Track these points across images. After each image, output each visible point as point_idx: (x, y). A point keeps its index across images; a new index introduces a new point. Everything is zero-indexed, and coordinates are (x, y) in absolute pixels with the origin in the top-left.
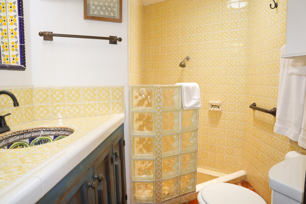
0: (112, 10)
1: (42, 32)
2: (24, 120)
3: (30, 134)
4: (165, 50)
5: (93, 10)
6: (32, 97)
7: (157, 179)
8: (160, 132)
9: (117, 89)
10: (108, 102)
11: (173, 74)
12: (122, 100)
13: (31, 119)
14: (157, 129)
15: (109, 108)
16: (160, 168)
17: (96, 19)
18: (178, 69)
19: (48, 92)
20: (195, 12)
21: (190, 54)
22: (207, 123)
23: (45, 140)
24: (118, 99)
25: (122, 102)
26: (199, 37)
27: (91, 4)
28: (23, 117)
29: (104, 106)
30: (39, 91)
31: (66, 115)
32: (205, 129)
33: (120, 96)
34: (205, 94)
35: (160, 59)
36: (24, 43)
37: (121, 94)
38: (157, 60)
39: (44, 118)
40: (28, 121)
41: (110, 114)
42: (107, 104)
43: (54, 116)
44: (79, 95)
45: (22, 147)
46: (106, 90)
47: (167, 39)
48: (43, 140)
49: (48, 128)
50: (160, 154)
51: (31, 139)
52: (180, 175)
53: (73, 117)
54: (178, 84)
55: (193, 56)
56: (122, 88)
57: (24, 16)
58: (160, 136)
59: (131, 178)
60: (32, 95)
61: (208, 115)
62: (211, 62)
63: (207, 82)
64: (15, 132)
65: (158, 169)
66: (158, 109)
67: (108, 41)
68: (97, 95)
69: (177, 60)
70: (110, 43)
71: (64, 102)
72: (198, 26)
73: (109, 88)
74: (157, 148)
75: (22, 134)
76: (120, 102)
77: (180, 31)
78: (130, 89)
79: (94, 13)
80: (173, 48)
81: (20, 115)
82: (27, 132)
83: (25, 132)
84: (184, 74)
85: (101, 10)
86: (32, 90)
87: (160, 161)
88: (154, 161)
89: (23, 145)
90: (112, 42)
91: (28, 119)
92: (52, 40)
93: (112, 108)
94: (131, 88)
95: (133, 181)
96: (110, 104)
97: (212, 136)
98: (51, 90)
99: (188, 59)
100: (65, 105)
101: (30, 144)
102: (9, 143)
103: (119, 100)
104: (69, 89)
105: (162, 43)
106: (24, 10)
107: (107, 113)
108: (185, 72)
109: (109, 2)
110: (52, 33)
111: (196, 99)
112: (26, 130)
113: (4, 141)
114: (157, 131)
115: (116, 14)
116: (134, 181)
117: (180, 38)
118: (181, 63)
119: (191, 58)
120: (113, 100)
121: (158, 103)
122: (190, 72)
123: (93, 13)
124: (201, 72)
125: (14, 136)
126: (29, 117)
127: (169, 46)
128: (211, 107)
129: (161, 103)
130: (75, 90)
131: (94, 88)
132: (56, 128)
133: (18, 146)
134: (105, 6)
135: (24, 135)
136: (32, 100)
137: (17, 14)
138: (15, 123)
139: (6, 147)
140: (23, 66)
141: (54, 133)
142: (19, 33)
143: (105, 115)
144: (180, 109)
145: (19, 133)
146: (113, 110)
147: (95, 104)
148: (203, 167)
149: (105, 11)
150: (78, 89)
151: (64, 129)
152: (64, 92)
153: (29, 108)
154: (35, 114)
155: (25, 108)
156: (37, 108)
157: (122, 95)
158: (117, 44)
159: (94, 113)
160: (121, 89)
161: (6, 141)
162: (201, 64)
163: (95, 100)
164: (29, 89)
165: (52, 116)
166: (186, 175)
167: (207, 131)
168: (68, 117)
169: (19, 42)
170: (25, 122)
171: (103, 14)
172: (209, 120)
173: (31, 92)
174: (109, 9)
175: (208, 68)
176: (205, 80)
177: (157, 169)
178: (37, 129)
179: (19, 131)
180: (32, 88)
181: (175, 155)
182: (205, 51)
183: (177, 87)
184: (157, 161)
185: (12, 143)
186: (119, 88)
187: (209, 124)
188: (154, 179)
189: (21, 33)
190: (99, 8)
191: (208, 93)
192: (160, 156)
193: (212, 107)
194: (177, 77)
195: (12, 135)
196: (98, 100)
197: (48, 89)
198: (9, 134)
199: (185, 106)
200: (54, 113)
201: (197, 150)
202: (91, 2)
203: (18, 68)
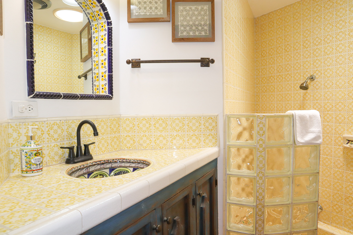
0: (203, 29)
1: (129, 60)
2: (110, 150)
3: (111, 164)
4: (281, 69)
5: (181, 31)
6: (119, 126)
7: (257, 232)
8: (263, 173)
9: (210, 118)
10: (199, 134)
11: (292, 98)
12: (216, 131)
13: (117, 149)
14: (259, 169)
15: (200, 140)
16: (262, 219)
17: (185, 41)
18: (298, 92)
19: (134, 121)
20: (322, 17)
21: (315, 73)
22: (341, 164)
23: (125, 172)
24: (210, 130)
25: (215, 133)
26: (328, 48)
27: (180, 25)
28: (108, 146)
29: (194, 138)
30: (126, 120)
31: (152, 147)
32: (338, 173)
33: (214, 127)
34: (338, 125)
35: (275, 80)
36: (112, 72)
37: (214, 124)
38: (272, 81)
39: (130, 149)
40: (114, 150)
41: (201, 147)
42: (198, 136)
43: (140, 146)
44: (167, 125)
45: (102, 176)
46: (197, 120)
47: (284, 55)
48: (123, 172)
49: (129, 160)
50: (263, 201)
51: (112, 170)
52: (291, 232)
53: (160, 148)
54: (289, 112)
55: (319, 74)
56: (216, 117)
57: (113, 46)
58: (263, 177)
59: (224, 225)
60: (119, 124)
61: (342, 153)
62: (346, 81)
63: (340, 109)
64: (96, 161)
65: (260, 219)
66: (260, 143)
67: (199, 64)
68: (186, 125)
69: (297, 80)
70: (201, 66)
71: (151, 132)
72: (326, 35)
73: (201, 118)
74: (258, 192)
75: (103, 164)
76: (213, 134)
77: (301, 44)
78: (225, 119)
79: (183, 35)
80: (292, 66)
81: (106, 145)
82: (108, 162)
83: (106, 162)
84: (307, 98)
85: (190, 30)
86: (119, 119)
87: (262, 209)
88: (254, 209)
89: (103, 175)
90: (204, 65)
91: (114, 148)
92: (140, 67)
93: (204, 140)
94: (226, 117)
95: (227, 230)
96: (201, 136)
97: (349, 184)
98: (138, 119)
99: (312, 78)
100: (151, 135)
101: (110, 174)
102: (89, 172)
103: (213, 131)
104: (156, 118)
105: (278, 60)
106: (113, 41)
107: (198, 146)
108: (309, 96)
109: (199, 21)
110: (140, 59)
111: (315, 132)
112: (107, 160)
113: (84, 169)
114: (258, 171)
115: (208, 32)
116: (229, 229)
117: (301, 52)
118: (303, 84)
119: (317, 76)
120: (205, 131)
121: (260, 136)
122: (315, 96)
123: (181, 35)
124: (331, 95)
125: (95, 165)
126: (116, 146)
127: (287, 64)
128: (346, 142)
129: (264, 136)
130: (162, 119)
131: (183, 118)
132: (136, 160)
133: (99, 175)
134: (195, 25)
135: (105, 165)
136: (119, 129)
137: (107, 45)
138: (100, 152)
139: (86, 176)
140: (110, 95)
141: (133, 165)
142: (108, 63)
143: (195, 148)
144: (292, 145)
145: (99, 163)
146: (205, 143)
147: (184, 135)
148: (335, 225)
149: (195, 31)
150: (166, 118)
151: (144, 162)
152: (151, 121)
153: (115, 137)
154: (122, 144)
155: (111, 137)
156: (123, 138)
157: (215, 126)
158: (209, 66)
159: (183, 146)
160: (214, 119)
161: (87, 169)
162: (331, 84)
163: (184, 131)
164: (116, 118)
165: (137, 147)
166: (300, 233)
167: (341, 176)
168: (154, 149)
169: (107, 71)
170: (110, 151)
171: (193, 35)
172: (344, 160)
173: (118, 122)
174: (200, 28)
175: (342, 90)
176: (338, 106)
177: (258, 219)
178: (118, 160)
179: (100, 161)
180: (120, 117)
181: (284, 204)
182: (336, 67)
183: (287, 116)
184: (257, 209)
185: (92, 172)
186: (213, 117)
187: (344, 166)
188: (253, 231)
189: (110, 63)
190: (188, 28)
191: (342, 123)
192: (262, 203)
193: (349, 142)
194: (298, 102)
195: (93, 164)
196: (187, 131)
197: (135, 118)
198: (90, 163)
199: (298, 141)
200: (140, 144)
201: (317, 201)
202: (179, 23)
203: (105, 97)
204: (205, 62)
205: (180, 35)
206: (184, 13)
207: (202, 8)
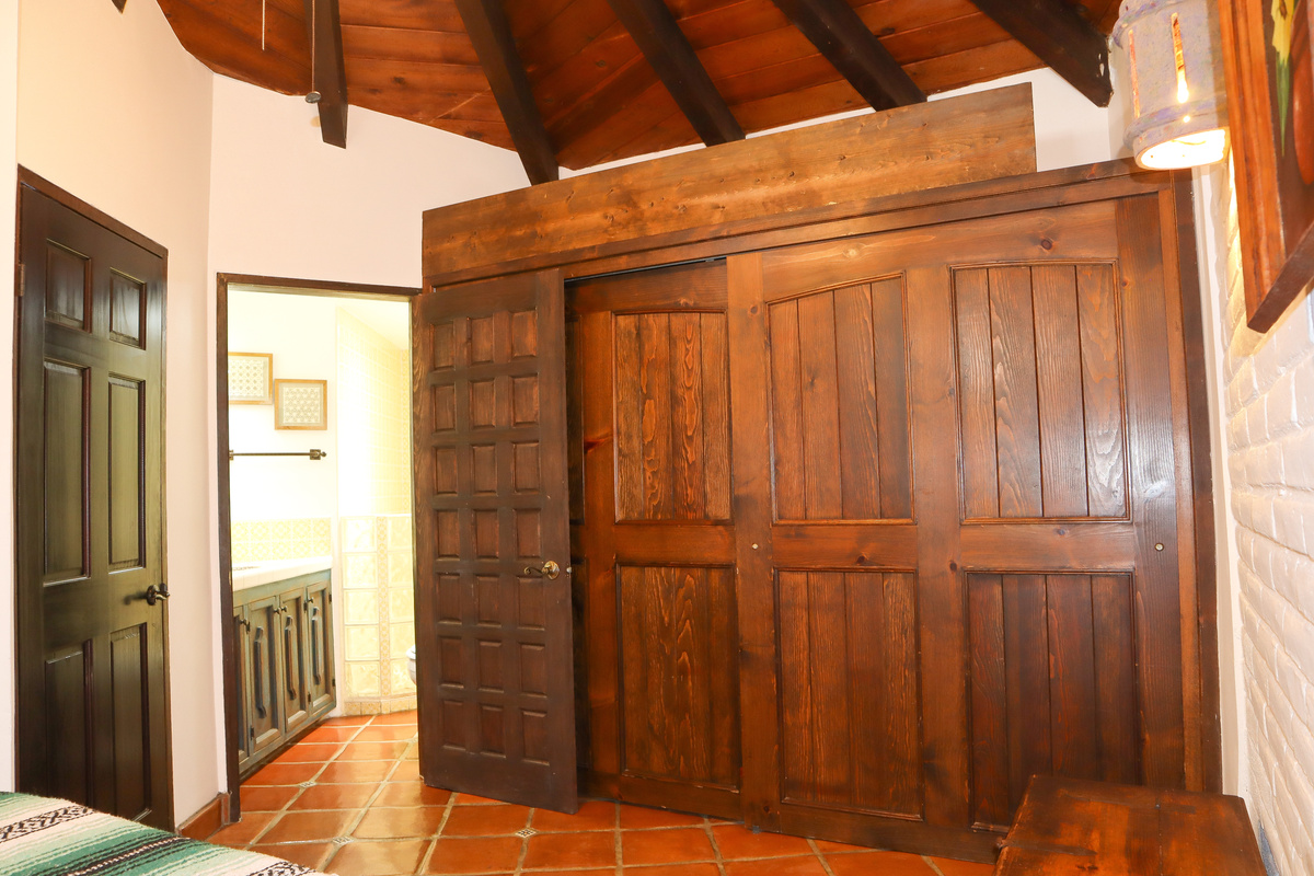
0: (313, 415)
5: (287, 417)
9: (322, 521)
10: (308, 540)
12: (328, 536)
15: (309, 548)
17: (290, 429)
24: (322, 536)
25: (328, 539)
29: (302, 545)
33: (326, 532)
37: (326, 529)
41: (310, 557)
42: (306, 543)
46: (306, 524)
56: (328, 520)
67: (308, 457)
68: (292, 530)
70: (310, 460)
73: (310, 521)
76: (325, 540)
79: (288, 422)
85: (297, 417)
90: (313, 458)
93: (314, 545)
94: (342, 520)
95: (346, 661)
96: (310, 543)
103: (325, 537)
107: (307, 556)
109: (308, 406)
115: (319, 420)
120: (316, 537)
131: (287, 521)
134: (303, 411)
143: (303, 557)
146: (315, 548)
147: (289, 542)
149: (303, 418)
158: (320, 460)
163: (289, 538)
171: (301, 422)
174: (309, 414)
186: (325, 521)
190: (294, 414)
196: (293, 538)
202: (284, 408)
204: (315, 455)
205: (285, 422)
206: (291, 396)
207: (312, 391)
